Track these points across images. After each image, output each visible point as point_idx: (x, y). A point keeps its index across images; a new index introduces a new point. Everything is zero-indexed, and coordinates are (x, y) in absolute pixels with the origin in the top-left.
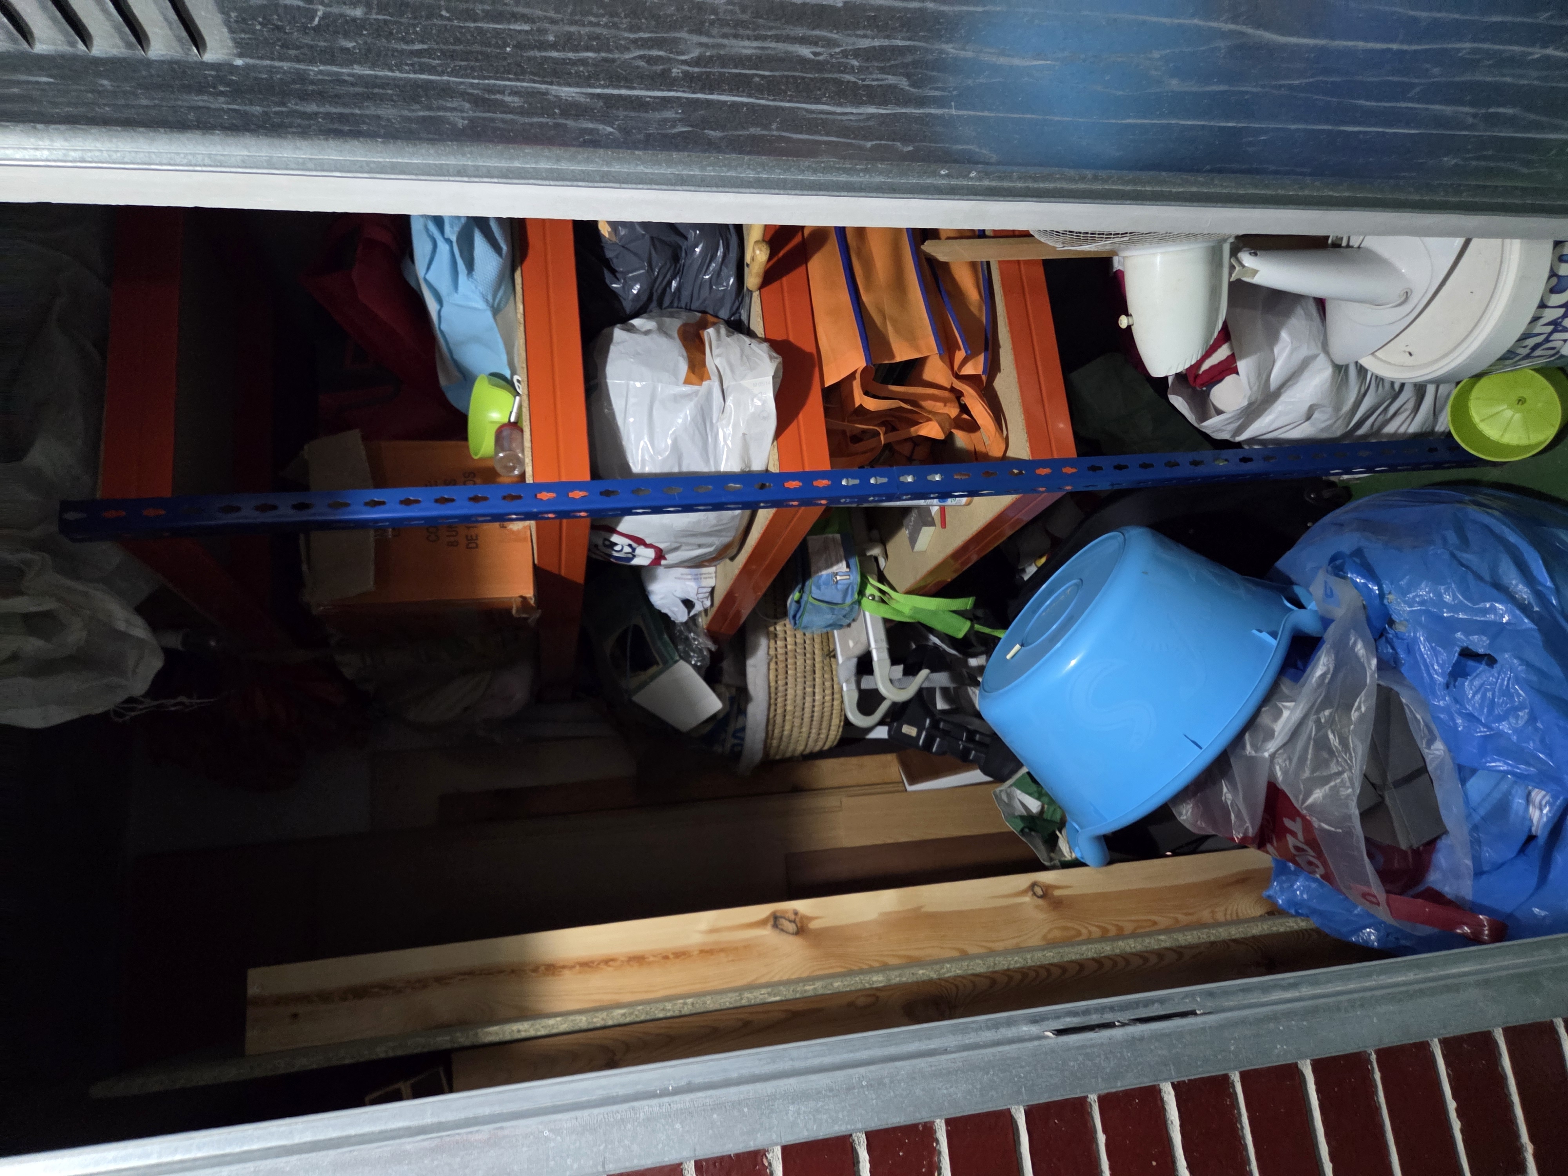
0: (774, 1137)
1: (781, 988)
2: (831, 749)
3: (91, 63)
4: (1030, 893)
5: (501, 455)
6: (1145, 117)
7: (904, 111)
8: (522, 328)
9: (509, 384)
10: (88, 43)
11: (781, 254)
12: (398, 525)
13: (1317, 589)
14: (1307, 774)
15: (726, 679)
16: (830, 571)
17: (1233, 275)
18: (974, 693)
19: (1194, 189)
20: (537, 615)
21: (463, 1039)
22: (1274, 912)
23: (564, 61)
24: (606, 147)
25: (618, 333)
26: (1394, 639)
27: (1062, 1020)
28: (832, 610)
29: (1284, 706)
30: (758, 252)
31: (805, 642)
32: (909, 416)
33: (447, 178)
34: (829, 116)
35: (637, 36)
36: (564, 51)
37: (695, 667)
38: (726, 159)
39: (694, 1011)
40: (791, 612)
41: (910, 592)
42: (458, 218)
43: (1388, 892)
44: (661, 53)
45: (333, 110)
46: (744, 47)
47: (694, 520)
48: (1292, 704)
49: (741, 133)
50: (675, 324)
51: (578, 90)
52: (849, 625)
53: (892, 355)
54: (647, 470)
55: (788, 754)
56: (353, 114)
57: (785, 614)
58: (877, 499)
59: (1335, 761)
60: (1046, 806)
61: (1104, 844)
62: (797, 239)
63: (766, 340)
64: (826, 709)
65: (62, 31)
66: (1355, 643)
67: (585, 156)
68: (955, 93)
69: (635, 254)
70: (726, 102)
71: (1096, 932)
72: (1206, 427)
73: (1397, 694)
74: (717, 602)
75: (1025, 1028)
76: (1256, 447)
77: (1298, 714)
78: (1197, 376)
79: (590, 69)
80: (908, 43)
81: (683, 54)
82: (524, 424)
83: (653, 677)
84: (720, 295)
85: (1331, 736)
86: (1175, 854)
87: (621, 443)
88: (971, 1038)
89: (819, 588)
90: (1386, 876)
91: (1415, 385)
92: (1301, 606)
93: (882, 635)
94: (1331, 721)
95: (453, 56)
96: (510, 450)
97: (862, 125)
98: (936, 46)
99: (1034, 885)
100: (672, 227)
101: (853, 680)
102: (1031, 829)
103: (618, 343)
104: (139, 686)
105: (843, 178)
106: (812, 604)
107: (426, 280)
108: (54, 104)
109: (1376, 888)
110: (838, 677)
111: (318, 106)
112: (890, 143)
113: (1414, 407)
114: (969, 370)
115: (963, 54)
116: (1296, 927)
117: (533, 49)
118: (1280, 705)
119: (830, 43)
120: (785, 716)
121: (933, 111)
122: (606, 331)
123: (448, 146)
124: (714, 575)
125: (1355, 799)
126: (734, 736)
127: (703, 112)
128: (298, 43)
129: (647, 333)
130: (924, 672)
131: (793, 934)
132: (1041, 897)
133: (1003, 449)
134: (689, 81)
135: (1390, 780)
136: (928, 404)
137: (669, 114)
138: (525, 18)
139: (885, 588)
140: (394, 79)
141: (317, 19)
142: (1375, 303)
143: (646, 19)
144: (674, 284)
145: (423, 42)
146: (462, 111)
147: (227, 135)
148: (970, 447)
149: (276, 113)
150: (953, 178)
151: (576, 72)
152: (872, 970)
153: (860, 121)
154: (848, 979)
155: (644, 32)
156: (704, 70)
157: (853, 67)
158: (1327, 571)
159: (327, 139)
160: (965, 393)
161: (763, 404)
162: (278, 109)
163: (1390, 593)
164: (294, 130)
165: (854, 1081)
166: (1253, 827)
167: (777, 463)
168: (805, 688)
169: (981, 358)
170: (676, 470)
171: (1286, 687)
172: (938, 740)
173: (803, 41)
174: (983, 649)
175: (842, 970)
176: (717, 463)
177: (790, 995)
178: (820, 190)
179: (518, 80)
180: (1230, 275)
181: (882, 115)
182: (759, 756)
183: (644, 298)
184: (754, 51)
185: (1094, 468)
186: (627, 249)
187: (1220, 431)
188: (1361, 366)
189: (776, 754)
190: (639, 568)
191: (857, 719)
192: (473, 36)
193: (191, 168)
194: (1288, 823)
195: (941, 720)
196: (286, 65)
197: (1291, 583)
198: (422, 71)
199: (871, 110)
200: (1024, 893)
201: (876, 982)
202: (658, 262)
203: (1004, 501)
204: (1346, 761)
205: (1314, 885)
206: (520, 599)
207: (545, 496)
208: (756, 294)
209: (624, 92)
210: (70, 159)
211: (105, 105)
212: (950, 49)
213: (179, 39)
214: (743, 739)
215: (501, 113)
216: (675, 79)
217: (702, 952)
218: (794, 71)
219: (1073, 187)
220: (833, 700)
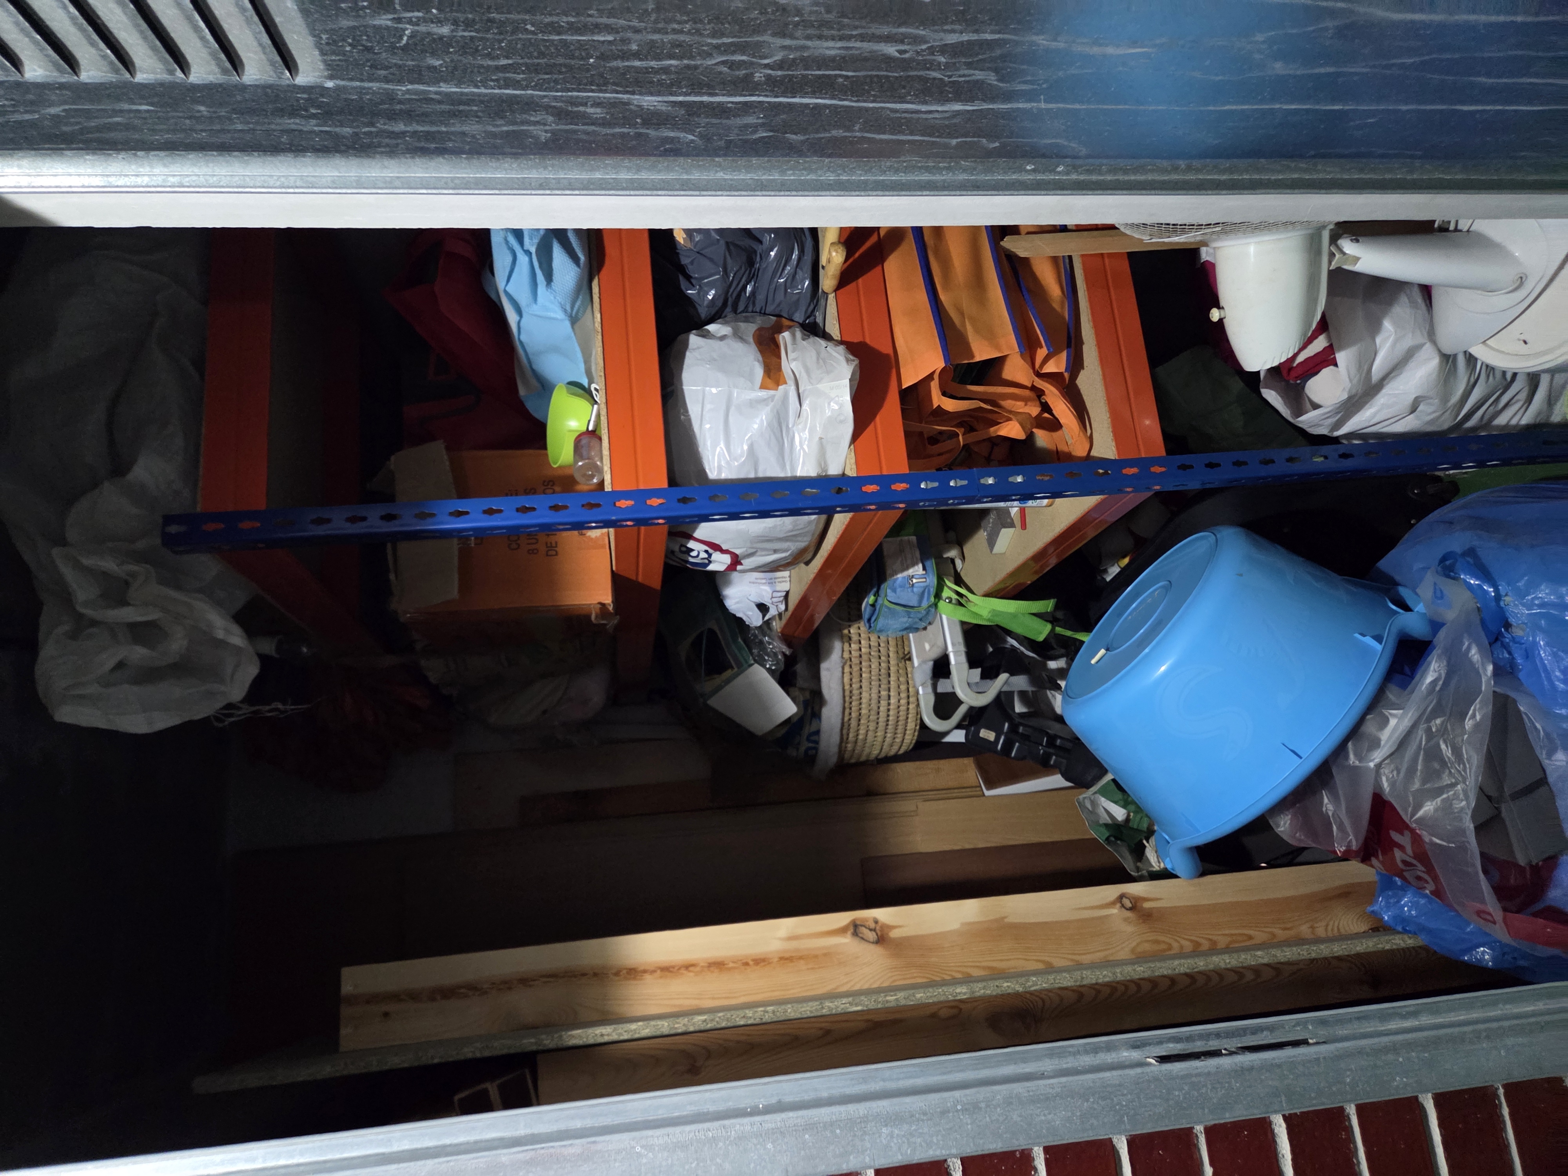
0: (867, 1159)
1: (862, 998)
2: (906, 753)
3: (188, 90)
4: (1119, 905)
5: (580, 464)
6: (1243, 103)
7: (991, 106)
8: (600, 337)
9: (587, 393)
10: (186, 72)
11: (857, 255)
12: (481, 534)
13: (1426, 590)
14: (1416, 785)
15: (800, 682)
16: (905, 574)
17: (1333, 263)
18: (1054, 696)
19: (1296, 176)
20: (616, 621)
21: (549, 1042)
22: (1379, 928)
23: (647, 71)
24: (687, 155)
25: (694, 339)
26: (1511, 644)
27: (1165, 1045)
28: (909, 613)
29: (1390, 714)
30: (834, 254)
31: (879, 645)
32: (990, 416)
33: (529, 192)
34: (913, 115)
35: (720, 41)
36: (647, 60)
37: (769, 670)
38: (805, 162)
39: (775, 1019)
40: (866, 616)
41: (988, 595)
42: (538, 230)
43: (1505, 910)
44: (744, 58)
45: (420, 128)
46: (827, 48)
47: (771, 526)
48: (1401, 711)
49: (822, 135)
50: (750, 329)
51: (660, 99)
52: (925, 629)
53: (973, 357)
54: (723, 476)
55: (863, 758)
56: (439, 132)
57: (859, 617)
58: (956, 501)
59: (1447, 772)
60: (1132, 814)
61: (1196, 854)
62: (874, 239)
63: (842, 342)
64: (901, 713)
65: (161, 59)
66: (1469, 649)
67: (666, 164)
68: (1044, 86)
69: (711, 260)
70: (807, 105)
71: (1188, 946)
72: (1301, 422)
73: (1515, 702)
74: (791, 607)
75: (1125, 1054)
76: (1356, 442)
77: (1407, 723)
78: (1291, 369)
79: (672, 77)
80: (997, 36)
81: (766, 58)
82: (603, 432)
83: (728, 681)
84: (795, 298)
85: (1443, 746)
86: (1271, 866)
87: (697, 450)
88: (1069, 1063)
89: (894, 591)
90: (1502, 892)
91: (1529, 374)
92: (1407, 608)
93: (960, 638)
94: (1443, 731)
95: (536, 69)
96: (588, 459)
97: (947, 123)
98: (1027, 39)
99: (1122, 897)
100: (748, 233)
101: (929, 683)
102: (1117, 838)
103: (694, 349)
104: (237, 691)
105: (925, 177)
106: (886, 606)
107: (505, 291)
108: (154, 131)
109: (1492, 905)
110: (913, 679)
111: (405, 125)
112: (975, 139)
113: (1528, 395)
114: (1051, 368)
115: (1054, 45)
116: (1403, 945)
117: (616, 59)
118: (1386, 712)
119: (917, 40)
120: (860, 720)
121: (1021, 105)
122: (682, 337)
123: (531, 159)
124: (788, 579)
125: (1470, 813)
126: (808, 740)
127: (784, 116)
128: (386, 63)
129: (723, 338)
130: (1004, 676)
131: (873, 943)
132: (1130, 909)
133: (1088, 449)
134: (774, 85)
135: (1507, 791)
136: (1007, 404)
137: (751, 120)
138: (608, 29)
139: (963, 591)
140: (479, 95)
141: (405, 38)
142: (1487, 289)
143: (729, 23)
144: (749, 288)
145: (507, 58)
146: (545, 125)
147: (318, 157)
148: (1051, 447)
149: (365, 133)
150: (1039, 172)
151: (658, 81)
152: (955, 982)
153: (945, 118)
154: (931, 990)
155: (728, 37)
156: (786, 73)
157: (939, 63)
158: (1437, 572)
159: (413, 158)
160: (1046, 392)
161: (840, 408)
162: (367, 129)
163: (1506, 595)
164: (383, 150)
165: (949, 1105)
166: (1357, 841)
167: (854, 467)
168: (879, 692)
169: (1064, 355)
170: (752, 475)
171: (1392, 695)
172: (1017, 744)
173: (889, 39)
174: (1063, 651)
175: (925, 980)
176: (793, 468)
177: (872, 1005)
178: (902, 190)
179: (601, 91)
180: (1330, 263)
181: (968, 111)
182: (834, 760)
183: (719, 303)
184: (839, 52)
185: (1183, 467)
186: (701, 254)
187: (1317, 425)
188: (1470, 354)
189: (851, 757)
190: (714, 573)
191: (934, 723)
192: (557, 49)
193: (284, 190)
194: (1395, 836)
195: (1021, 724)
196: (375, 85)
197: (1396, 584)
198: (507, 87)
199: (957, 107)
200: (1112, 904)
201: (960, 993)
202: (733, 267)
203: (1088, 502)
204: (1459, 772)
205: (1422, 901)
206: (599, 606)
207: (624, 504)
208: (831, 297)
209: (705, 99)
210: (169, 184)
211: (202, 131)
212: (1041, 40)
213: (272, 63)
214: (817, 742)
215: (583, 125)
216: (758, 84)
217: (781, 958)
218: (879, 70)
219: (1166, 178)
220: (908, 703)
